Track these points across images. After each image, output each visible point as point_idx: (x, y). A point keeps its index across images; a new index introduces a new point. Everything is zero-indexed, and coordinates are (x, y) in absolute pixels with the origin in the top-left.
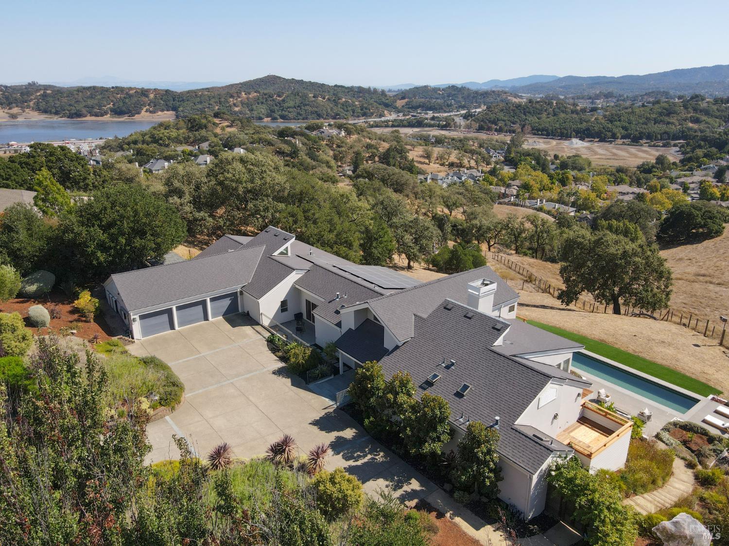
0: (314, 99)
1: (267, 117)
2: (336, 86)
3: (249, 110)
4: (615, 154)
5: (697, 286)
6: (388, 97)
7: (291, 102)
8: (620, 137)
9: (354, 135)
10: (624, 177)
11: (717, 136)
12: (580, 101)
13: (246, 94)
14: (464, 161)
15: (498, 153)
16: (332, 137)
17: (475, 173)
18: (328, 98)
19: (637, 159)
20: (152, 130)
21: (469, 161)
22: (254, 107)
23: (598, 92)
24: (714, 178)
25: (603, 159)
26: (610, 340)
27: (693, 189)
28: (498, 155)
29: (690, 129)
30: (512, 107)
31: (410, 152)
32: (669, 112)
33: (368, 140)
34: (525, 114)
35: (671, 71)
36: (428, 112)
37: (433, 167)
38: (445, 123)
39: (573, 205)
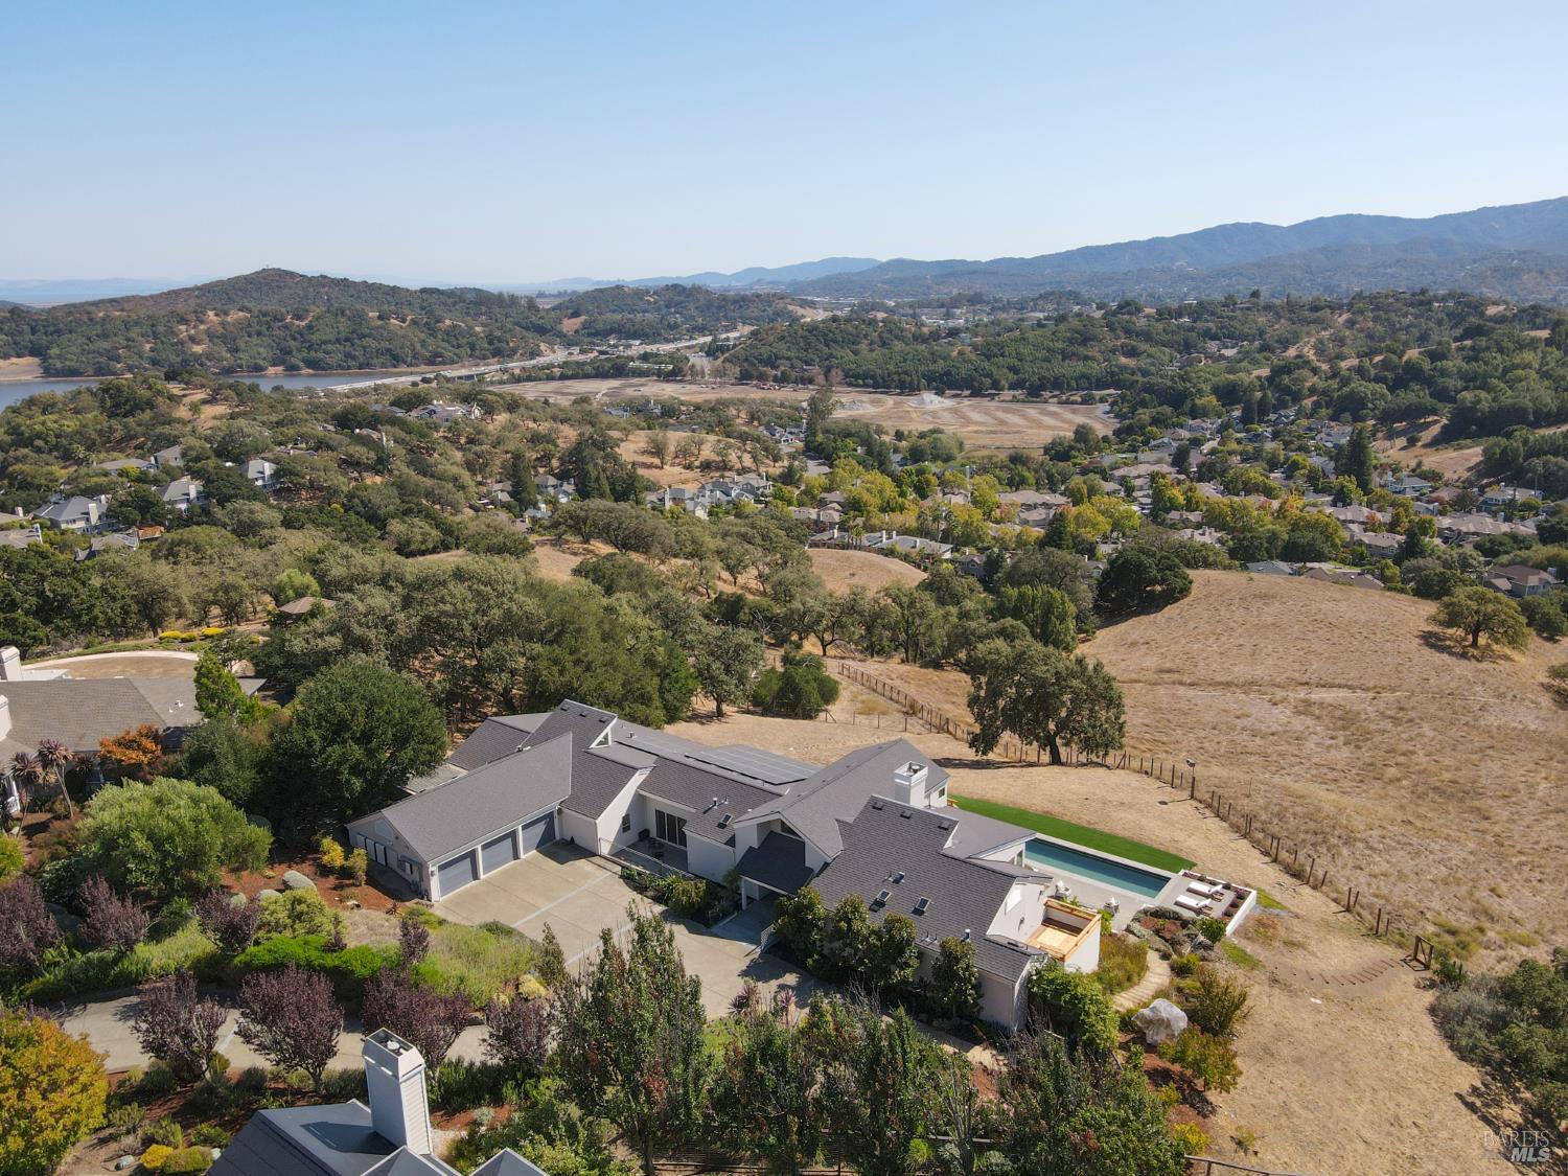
0: (380, 323)
1: (275, 365)
2: (423, 291)
3: (229, 350)
4: (1002, 422)
5: (1161, 690)
6: (543, 313)
7: (328, 330)
8: (1007, 386)
9: (500, 414)
10: (1027, 474)
11: (1169, 383)
12: (926, 310)
13: (217, 315)
14: (730, 458)
15: (791, 433)
16: (456, 423)
17: (753, 479)
18: (412, 320)
19: (1041, 431)
20: (11, 415)
21: (739, 458)
22: (242, 345)
23: (955, 292)
24: (1173, 464)
25: (982, 432)
26: (1056, 809)
27: (1141, 489)
28: (790, 437)
29: (1124, 368)
30: (800, 331)
31: (622, 444)
32: (1086, 340)
33: (531, 425)
34: (827, 346)
35: (1078, 250)
36: (632, 342)
37: (671, 474)
38: (671, 367)
39: (946, 538)
